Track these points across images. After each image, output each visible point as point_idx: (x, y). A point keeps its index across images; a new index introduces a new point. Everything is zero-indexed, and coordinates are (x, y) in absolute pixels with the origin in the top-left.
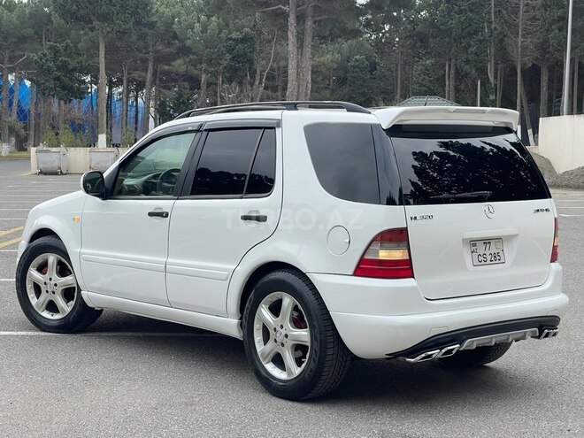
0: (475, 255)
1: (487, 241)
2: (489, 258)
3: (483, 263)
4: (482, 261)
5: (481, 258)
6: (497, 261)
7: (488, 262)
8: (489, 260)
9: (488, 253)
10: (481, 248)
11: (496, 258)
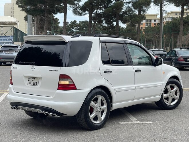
0: (29, 81)
1: (34, 78)
2: (33, 83)
3: (31, 84)
4: (30, 84)
5: (30, 83)
6: (35, 85)
7: (32, 85)
8: (33, 84)
9: (33, 82)
10: (31, 80)
11: (35, 84)
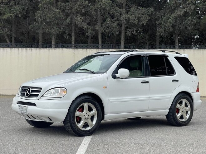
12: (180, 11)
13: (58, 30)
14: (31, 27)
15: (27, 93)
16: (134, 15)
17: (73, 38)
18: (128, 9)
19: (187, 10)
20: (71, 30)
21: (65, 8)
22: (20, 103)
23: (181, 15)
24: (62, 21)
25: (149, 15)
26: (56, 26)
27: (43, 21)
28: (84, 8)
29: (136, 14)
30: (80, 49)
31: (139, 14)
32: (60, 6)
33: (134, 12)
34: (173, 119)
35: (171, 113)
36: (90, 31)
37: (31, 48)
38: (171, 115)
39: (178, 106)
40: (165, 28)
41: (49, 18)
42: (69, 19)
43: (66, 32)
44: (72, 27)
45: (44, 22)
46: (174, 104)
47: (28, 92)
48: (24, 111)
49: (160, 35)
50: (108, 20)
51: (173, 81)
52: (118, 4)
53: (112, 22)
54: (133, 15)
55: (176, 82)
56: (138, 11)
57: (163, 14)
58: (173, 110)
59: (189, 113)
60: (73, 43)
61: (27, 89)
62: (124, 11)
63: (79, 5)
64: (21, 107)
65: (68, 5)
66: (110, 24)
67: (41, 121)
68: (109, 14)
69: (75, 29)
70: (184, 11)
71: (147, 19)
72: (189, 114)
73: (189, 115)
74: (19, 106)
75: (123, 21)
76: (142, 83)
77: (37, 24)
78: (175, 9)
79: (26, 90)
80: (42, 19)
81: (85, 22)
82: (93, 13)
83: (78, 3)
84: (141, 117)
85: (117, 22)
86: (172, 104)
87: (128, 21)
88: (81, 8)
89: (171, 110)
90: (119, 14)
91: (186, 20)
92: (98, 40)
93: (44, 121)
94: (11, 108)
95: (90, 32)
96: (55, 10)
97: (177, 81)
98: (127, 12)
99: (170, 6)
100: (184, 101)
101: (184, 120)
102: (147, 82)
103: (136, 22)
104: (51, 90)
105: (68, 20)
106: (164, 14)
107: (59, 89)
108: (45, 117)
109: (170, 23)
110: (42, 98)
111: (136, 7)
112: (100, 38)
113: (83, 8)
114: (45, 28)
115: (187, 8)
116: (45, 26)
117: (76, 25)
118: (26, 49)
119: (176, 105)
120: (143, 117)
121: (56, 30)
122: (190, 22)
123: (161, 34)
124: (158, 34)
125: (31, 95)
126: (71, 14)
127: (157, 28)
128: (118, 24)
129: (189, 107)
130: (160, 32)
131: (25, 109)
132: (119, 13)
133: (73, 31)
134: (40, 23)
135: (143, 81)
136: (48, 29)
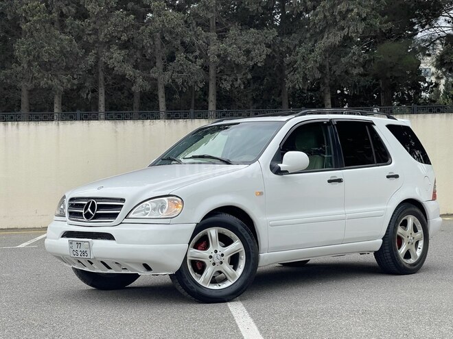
12: (335, 35)
13: (69, 81)
14: (5, 75)
15: (88, 212)
16: (236, 44)
17: (102, 99)
18: (222, 32)
19: (348, 33)
20: (96, 82)
21: (83, 31)
22: (68, 234)
23: (337, 43)
24: (76, 60)
25: (268, 46)
26: (64, 73)
27: (33, 61)
28: (126, 30)
29: (240, 43)
30: (128, 121)
31: (247, 43)
32: (70, 27)
33: (235, 40)
34: (390, 261)
35: (387, 248)
36: (140, 81)
37: (16, 123)
38: (388, 251)
39: (400, 230)
40: (304, 72)
41: (49, 54)
42: (92, 55)
43: (87, 84)
44: (98, 73)
45: (36, 63)
46: (392, 226)
47: (89, 209)
48: (84, 253)
49: (293, 88)
50: (181, 56)
51: (388, 177)
52: (199, 21)
53: (190, 60)
54: (235, 46)
55: (395, 179)
56: (246, 38)
57: (297, 42)
58: (391, 240)
59: (421, 244)
60: (102, 109)
61: (86, 203)
62: (213, 35)
63: (116, 25)
64: (74, 243)
65: (89, 25)
66: (185, 67)
67: (123, 272)
68: (183, 43)
69: (105, 79)
70: (342, 35)
71: (265, 52)
72: (422, 248)
73: (421, 250)
74: (71, 243)
75: (213, 59)
76: (330, 181)
77: (19, 69)
78: (322, 32)
79: (83, 205)
80: (31, 57)
81: (128, 61)
82: (147, 42)
83: (113, 20)
84: (309, 260)
85: (200, 62)
86: (388, 228)
87: (223, 57)
88: (119, 32)
89: (387, 242)
90: (204, 42)
91: (346, 54)
92: (158, 101)
93: (130, 272)
94: (45, 249)
95: (140, 84)
96: (61, 36)
97: (397, 176)
98: (221, 37)
99: (311, 24)
100: (411, 220)
101: (412, 261)
102: (340, 181)
103: (242, 60)
104: (147, 202)
105: (91, 59)
106: (301, 42)
107: (165, 199)
108: (135, 263)
109: (316, 61)
110: (126, 221)
111: (240, 27)
112: (163, 97)
113: (122, 32)
114: (39, 76)
115: (349, 28)
116: (39, 72)
117: (109, 70)
118: (5, 124)
119: (395, 228)
120: (312, 261)
121: (65, 81)
122: (355, 58)
123: (295, 85)
124: (289, 85)
125: (98, 216)
126: (97, 45)
127: (286, 72)
128: (202, 66)
129: (420, 231)
130: (293, 81)
131: (88, 247)
132: (204, 39)
133: (102, 82)
134: (26, 66)
135: (332, 177)
136: (45, 79)
